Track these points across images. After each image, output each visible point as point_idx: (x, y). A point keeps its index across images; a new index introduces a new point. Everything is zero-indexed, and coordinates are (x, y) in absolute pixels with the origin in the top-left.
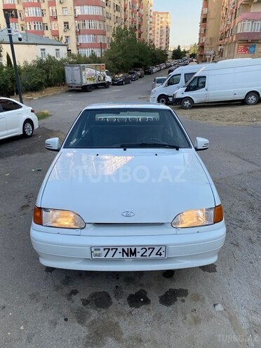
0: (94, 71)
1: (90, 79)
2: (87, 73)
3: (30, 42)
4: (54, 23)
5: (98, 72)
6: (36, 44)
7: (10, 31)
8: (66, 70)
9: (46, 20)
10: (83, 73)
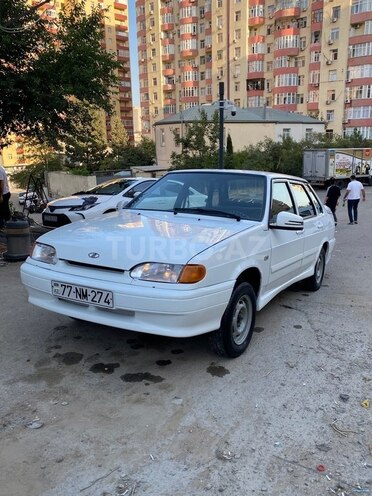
0: (350, 159)
1: (341, 170)
2: (337, 161)
3: (268, 119)
4: (312, 93)
5: (357, 161)
6: (276, 123)
7: (222, 104)
8: (305, 156)
9: (302, 90)
10: (331, 161)
